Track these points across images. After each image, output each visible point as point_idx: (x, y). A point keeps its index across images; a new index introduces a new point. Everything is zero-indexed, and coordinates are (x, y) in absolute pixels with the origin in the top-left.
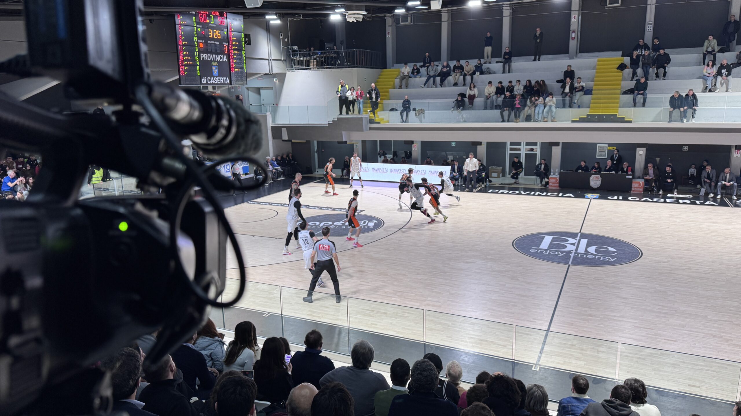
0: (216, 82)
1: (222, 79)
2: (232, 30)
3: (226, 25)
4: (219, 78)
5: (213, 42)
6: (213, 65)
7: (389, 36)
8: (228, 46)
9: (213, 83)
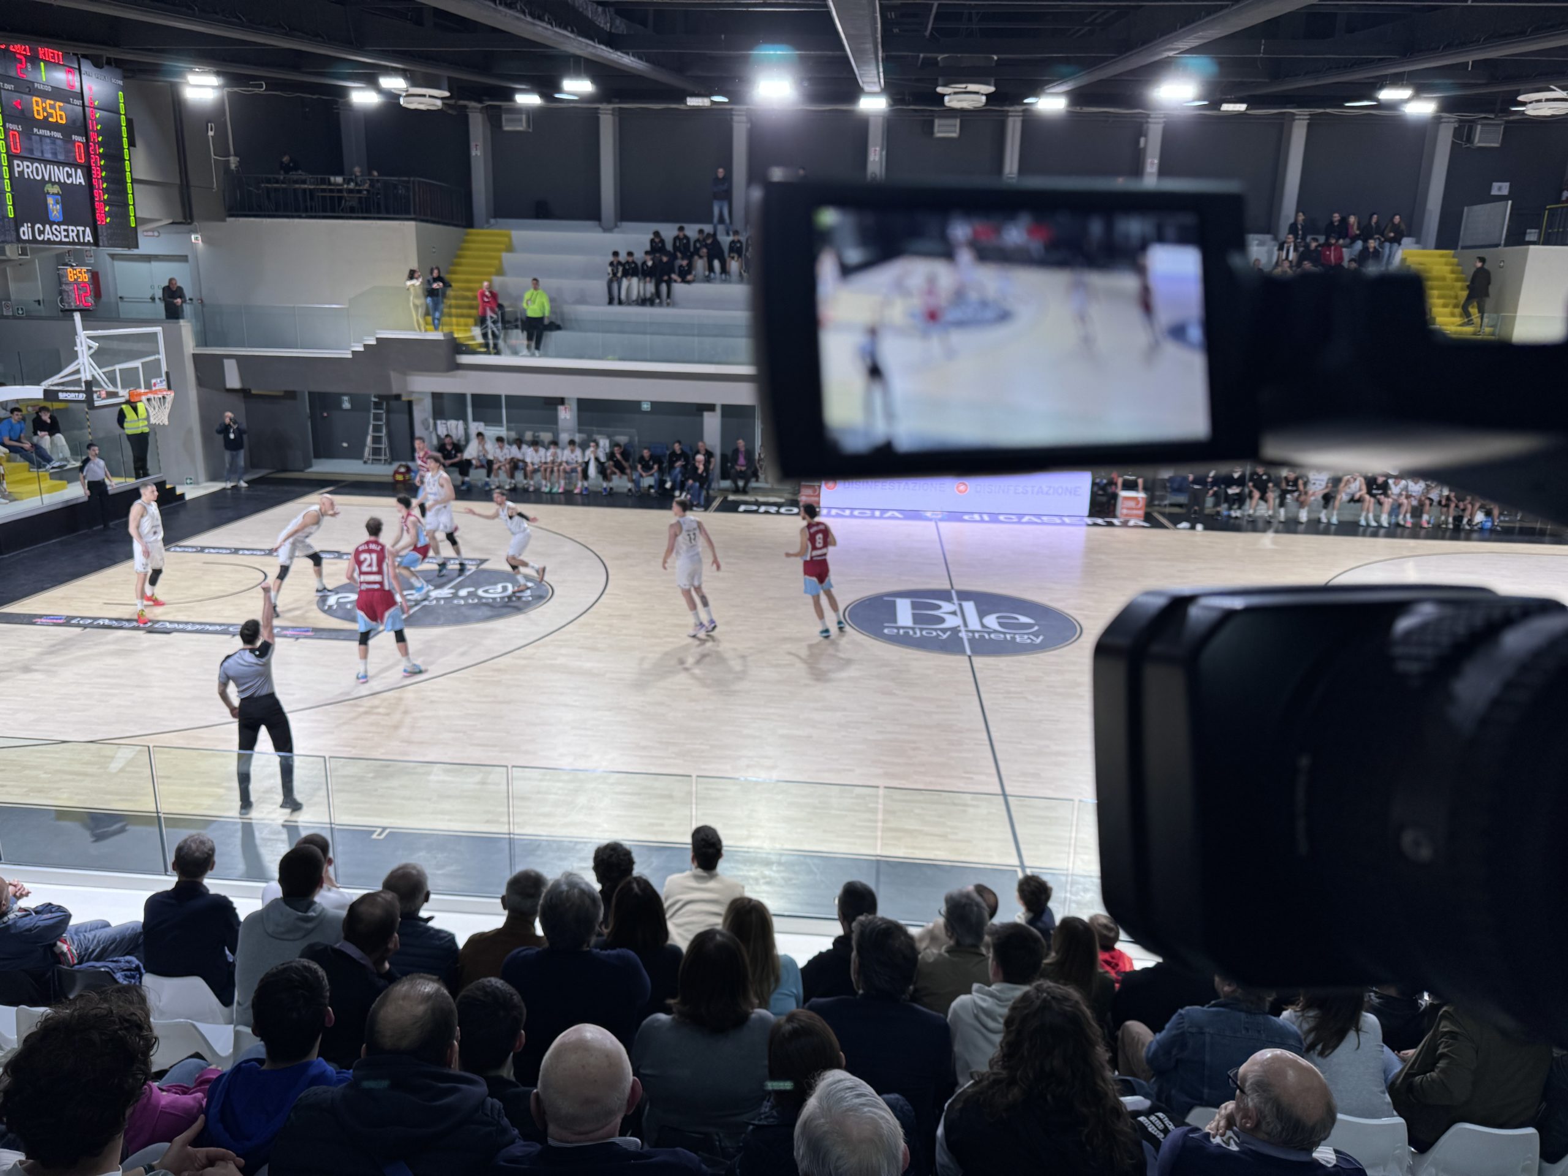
0: (57, 236)
1: (73, 231)
2: (96, 103)
3: (79, 91)
4: (66, 227)
5: (47, 133)
6: (48, 193)
7: (477, 152)
8: (87, 145)
9: (49, 239)
